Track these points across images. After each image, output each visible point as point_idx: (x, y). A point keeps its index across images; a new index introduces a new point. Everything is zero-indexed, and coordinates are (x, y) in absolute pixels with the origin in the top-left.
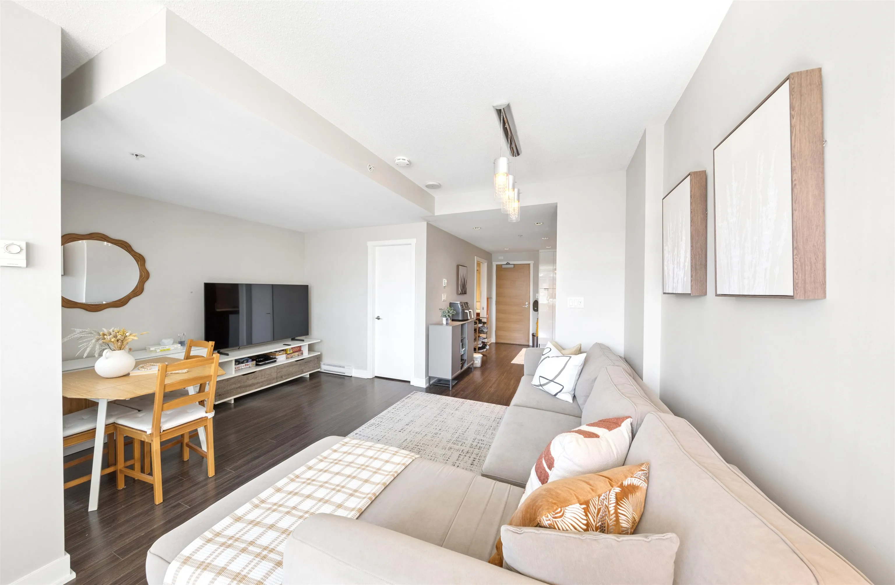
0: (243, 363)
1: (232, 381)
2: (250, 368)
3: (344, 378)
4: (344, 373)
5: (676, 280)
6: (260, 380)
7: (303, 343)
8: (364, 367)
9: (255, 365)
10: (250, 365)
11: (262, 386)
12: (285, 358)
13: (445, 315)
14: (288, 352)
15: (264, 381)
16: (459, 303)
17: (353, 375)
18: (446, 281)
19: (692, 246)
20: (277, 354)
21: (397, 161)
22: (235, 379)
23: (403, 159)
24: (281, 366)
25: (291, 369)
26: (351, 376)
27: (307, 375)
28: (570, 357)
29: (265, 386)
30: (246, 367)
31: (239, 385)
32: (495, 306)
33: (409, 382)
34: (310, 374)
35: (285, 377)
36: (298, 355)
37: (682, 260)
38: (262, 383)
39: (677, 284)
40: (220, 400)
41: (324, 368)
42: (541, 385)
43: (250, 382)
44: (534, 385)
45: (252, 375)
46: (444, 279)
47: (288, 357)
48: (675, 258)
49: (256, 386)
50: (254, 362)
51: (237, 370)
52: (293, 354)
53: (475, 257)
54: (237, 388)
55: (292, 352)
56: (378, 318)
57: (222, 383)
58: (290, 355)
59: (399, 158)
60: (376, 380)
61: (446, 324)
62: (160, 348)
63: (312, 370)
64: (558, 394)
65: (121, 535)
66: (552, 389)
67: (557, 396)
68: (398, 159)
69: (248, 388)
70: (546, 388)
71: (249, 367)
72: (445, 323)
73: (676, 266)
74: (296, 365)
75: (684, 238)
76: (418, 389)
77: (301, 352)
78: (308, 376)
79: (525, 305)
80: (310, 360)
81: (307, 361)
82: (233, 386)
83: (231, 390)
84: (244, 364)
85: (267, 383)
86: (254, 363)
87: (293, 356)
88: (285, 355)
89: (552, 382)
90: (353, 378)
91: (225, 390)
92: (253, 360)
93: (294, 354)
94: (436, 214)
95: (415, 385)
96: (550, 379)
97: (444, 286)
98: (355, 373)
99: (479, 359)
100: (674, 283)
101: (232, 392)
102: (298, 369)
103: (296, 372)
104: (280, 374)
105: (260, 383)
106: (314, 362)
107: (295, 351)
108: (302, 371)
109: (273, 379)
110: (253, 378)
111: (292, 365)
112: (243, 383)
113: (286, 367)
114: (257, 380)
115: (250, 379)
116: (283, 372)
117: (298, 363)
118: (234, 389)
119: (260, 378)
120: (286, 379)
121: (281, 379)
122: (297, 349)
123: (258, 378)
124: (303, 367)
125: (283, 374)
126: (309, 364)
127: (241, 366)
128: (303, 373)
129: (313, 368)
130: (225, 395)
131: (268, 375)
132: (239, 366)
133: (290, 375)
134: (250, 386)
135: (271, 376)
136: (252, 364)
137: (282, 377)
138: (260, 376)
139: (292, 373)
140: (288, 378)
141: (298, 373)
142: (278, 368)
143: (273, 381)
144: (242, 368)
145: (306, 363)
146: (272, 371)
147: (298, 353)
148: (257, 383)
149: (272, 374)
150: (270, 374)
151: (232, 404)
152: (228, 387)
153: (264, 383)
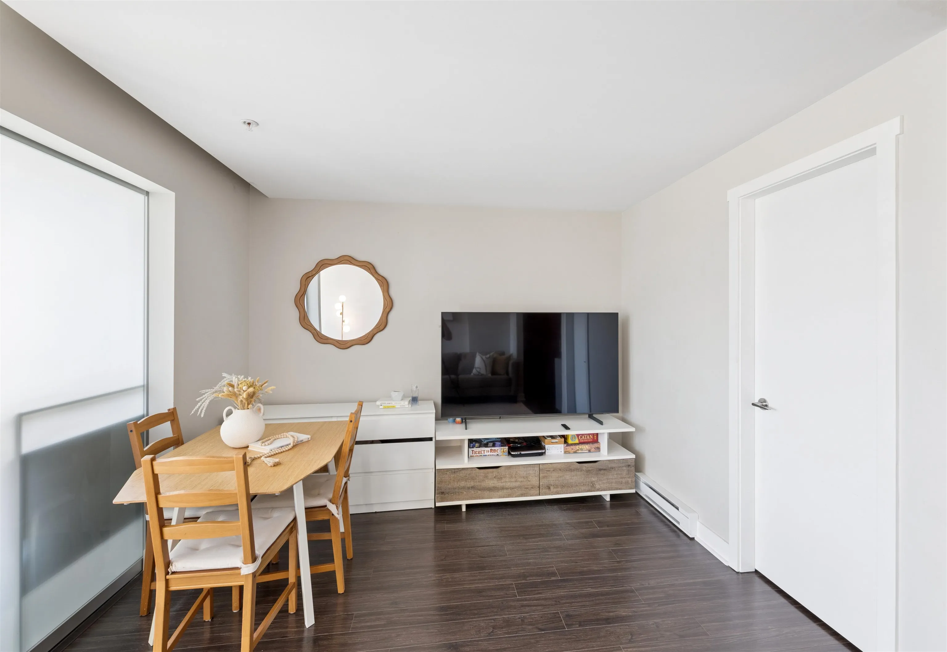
0: (486, 445)
1: (462, 474)
2: (498, 457)
4: (678, 523)
6: (508, 485)
7: (603, 428)
9: (506, 454)
10: (499, 453)
11: (509, 496)
12: (563, 452)
14: (570, 441)
15: (515, 488)
17: (697, 538)
20: (547, 441)
22: (466, 472)
24: (547, 466)
25: (568, 477)
26: (693, 539)
27: (606, 495)
29: (516, 497)
30: (492, 454)
31: (472, 484)
34: (613, 496)
35: (555, 490)
36: (590, 451)
38: (512, 491)
40: (442, 501)
43: (491, 483)
45: (493, 472)
47: (567, 450)
49: (500, 493)
50: (506, 448)
51: (478, 456)
52: (577, 447)
54: (469, 488)
55: (577, 441)
56: (763, 405)
57: (446, 474)
58: (572, 447)
62: (385, 403)
63: (617, 489)
69: (486, 493)
71: (498, 455)
74: (577, 470)
77: (596, 445)
78: (609, 498)
80: (609, 466)
81: (604, 468)
82: (463, 484)
83: (459, 488)
84: (489, 449)
85: (520, 492)
86: (505, 450)
87: (578, 450)
88: (563, 445)
91: (450, 486)
92: (503, 445)
93: (581, 446)
98: (700, 533)
101: (461, 492)
102: (583, 480)
103: (577, 484)
104: (546, 481)
105: (507, 489)
106: (625, 473)
107: (585, 441)
108: (592, 484)
109: (532, 488)
110: (495, 477)
111: (571, 469)
112: (478, 482)
113: (560, 470)
114: (502, 483)
115: (490, 478)
116: (552, 478)
117: (586, 467)
118: (464, 488)
119: (507, 480)
120: (558, 493)
121: (547, 491)
122: (590, 438)
123: (504, 480)
124: (593, 477)
125: (552, 482)
126: (611, 474)
127: (484, 451)
128: (594, 491)
129: (622, 483)
130: (452, 494)
131: (522, 477)
132: (480, 450)
133: (565, 487)
134: (491, 489)
135: (528, 481)
136: (502, 450)
137: (549, 488)
138: (508, 476)
139: (570, 484)
140: (562, 494)
141: (583, 488)
142: (541, 470)
143: (532, 492)
144: (485, 454)
145: (602, 472)
146: (530, 472)
147: (589, 446)
148: (503, 488)
149: (530, 478)
150: (526, 477)
151: (463, 513)
152: (454, 482)
153: (514, 490)
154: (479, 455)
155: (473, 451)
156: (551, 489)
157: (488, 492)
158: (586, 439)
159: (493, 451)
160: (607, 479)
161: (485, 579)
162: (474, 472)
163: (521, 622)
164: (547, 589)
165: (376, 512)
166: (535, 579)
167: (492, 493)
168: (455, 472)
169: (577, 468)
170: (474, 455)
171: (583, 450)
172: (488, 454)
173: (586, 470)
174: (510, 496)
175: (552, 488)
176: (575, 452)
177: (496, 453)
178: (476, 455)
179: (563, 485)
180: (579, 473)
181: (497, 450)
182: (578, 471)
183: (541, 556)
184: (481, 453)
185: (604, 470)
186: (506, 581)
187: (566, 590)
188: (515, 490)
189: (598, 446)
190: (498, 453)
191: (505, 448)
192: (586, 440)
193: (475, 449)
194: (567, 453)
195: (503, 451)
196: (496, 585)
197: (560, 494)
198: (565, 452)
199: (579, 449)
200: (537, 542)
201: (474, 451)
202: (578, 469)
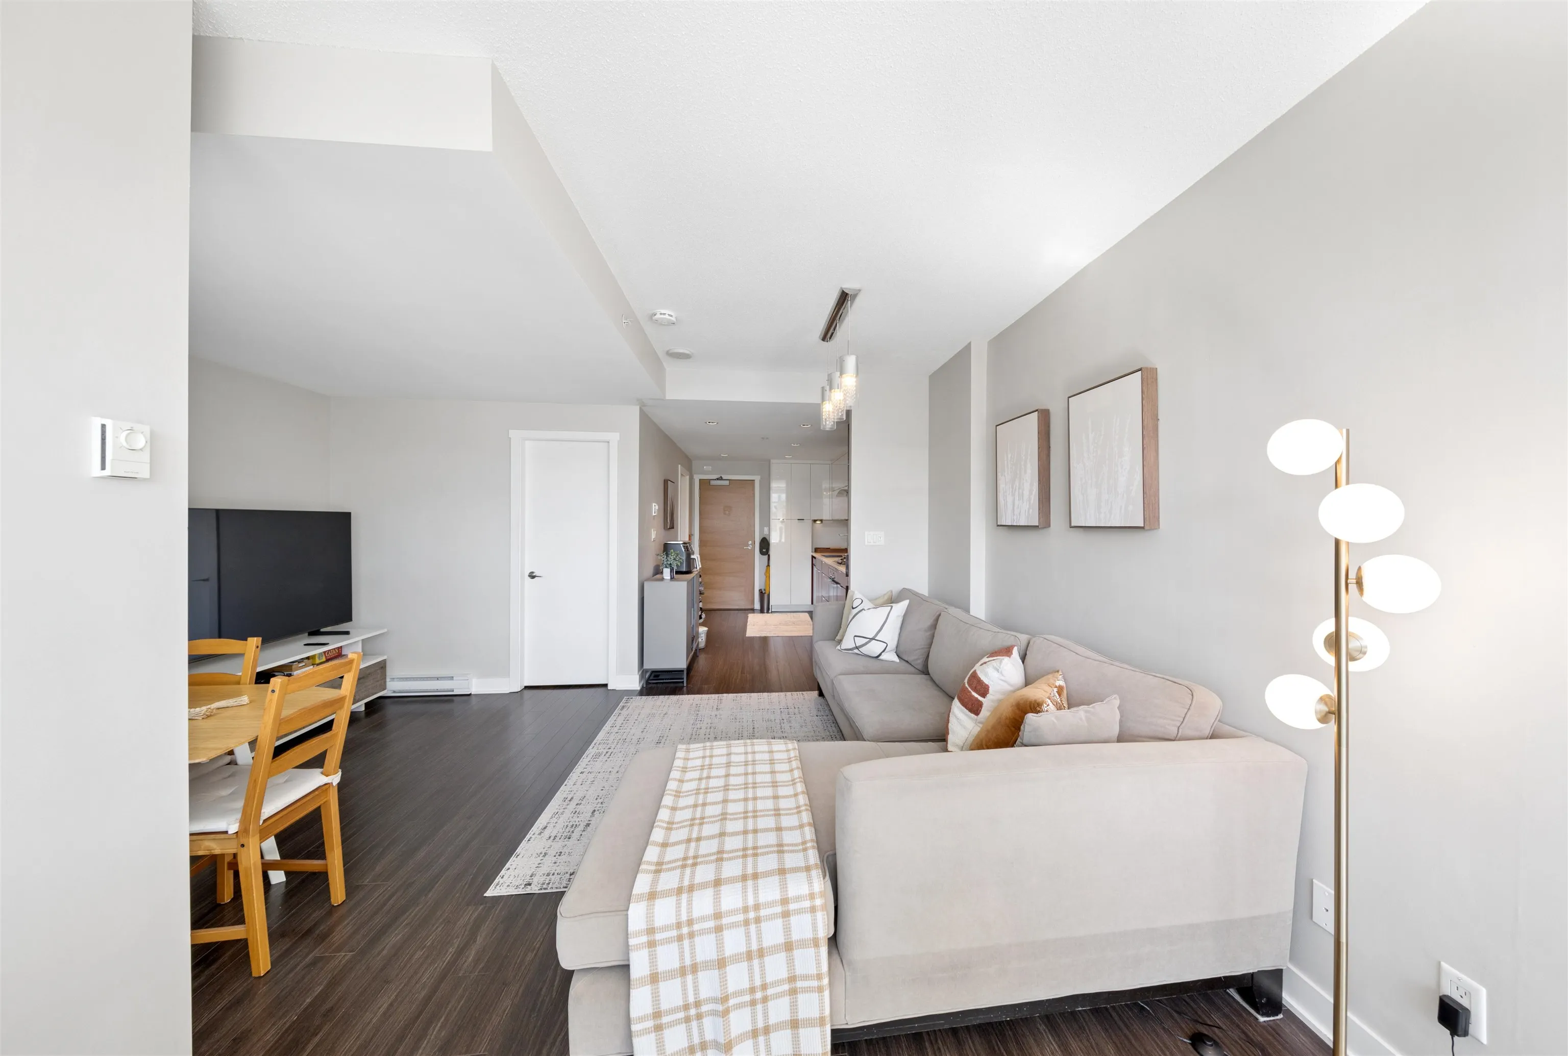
3: (452, 701)
4: (452, 691)
5: (1016, 512)
7: (349, 639)
8: (504, 671)
13: (670, 564)
14: (321, 662)
16: (682, 544)
17: (474, 690)
18: (657, 507)
19: (1039, 480)
20: (293, 667)
21: (658, 316)
23: (669, 315)
26: (469, 695)
28: (892, 607)
32: (698, 548)
33: (606, 685)
34: (366, 704)
37: (1026, 493)
39: (1018, 517)
41: (394, 687)
42: (857, 648)
44: (845, 650)
46: (654, 504)
48: (1015, 490)
53: (680, 466)
55: (324, 659)
56: (532, 576)
59: (663, 312)
60: (527, 692)
61: (671, 578)
63: (371, 696)
64: (883, 654)
65: (234, 1040)
66: (874, 648)
67: (881, 657)
68: (661, 314)
70: (863, 650)
72: (669, 578)
73: (1017, 498)
75: (1029, 471)
76: (629, 693)
78: (363, 709)
79: (748, 545)
80: (367, 673)
89: (874, 641)
90: (473, 698)
94: (667, 398)
95: (617, 689)
96: (871, 637)
97: (654, 514)
98: (477, 686)
99: (703, 635)
100: (1014, 515)
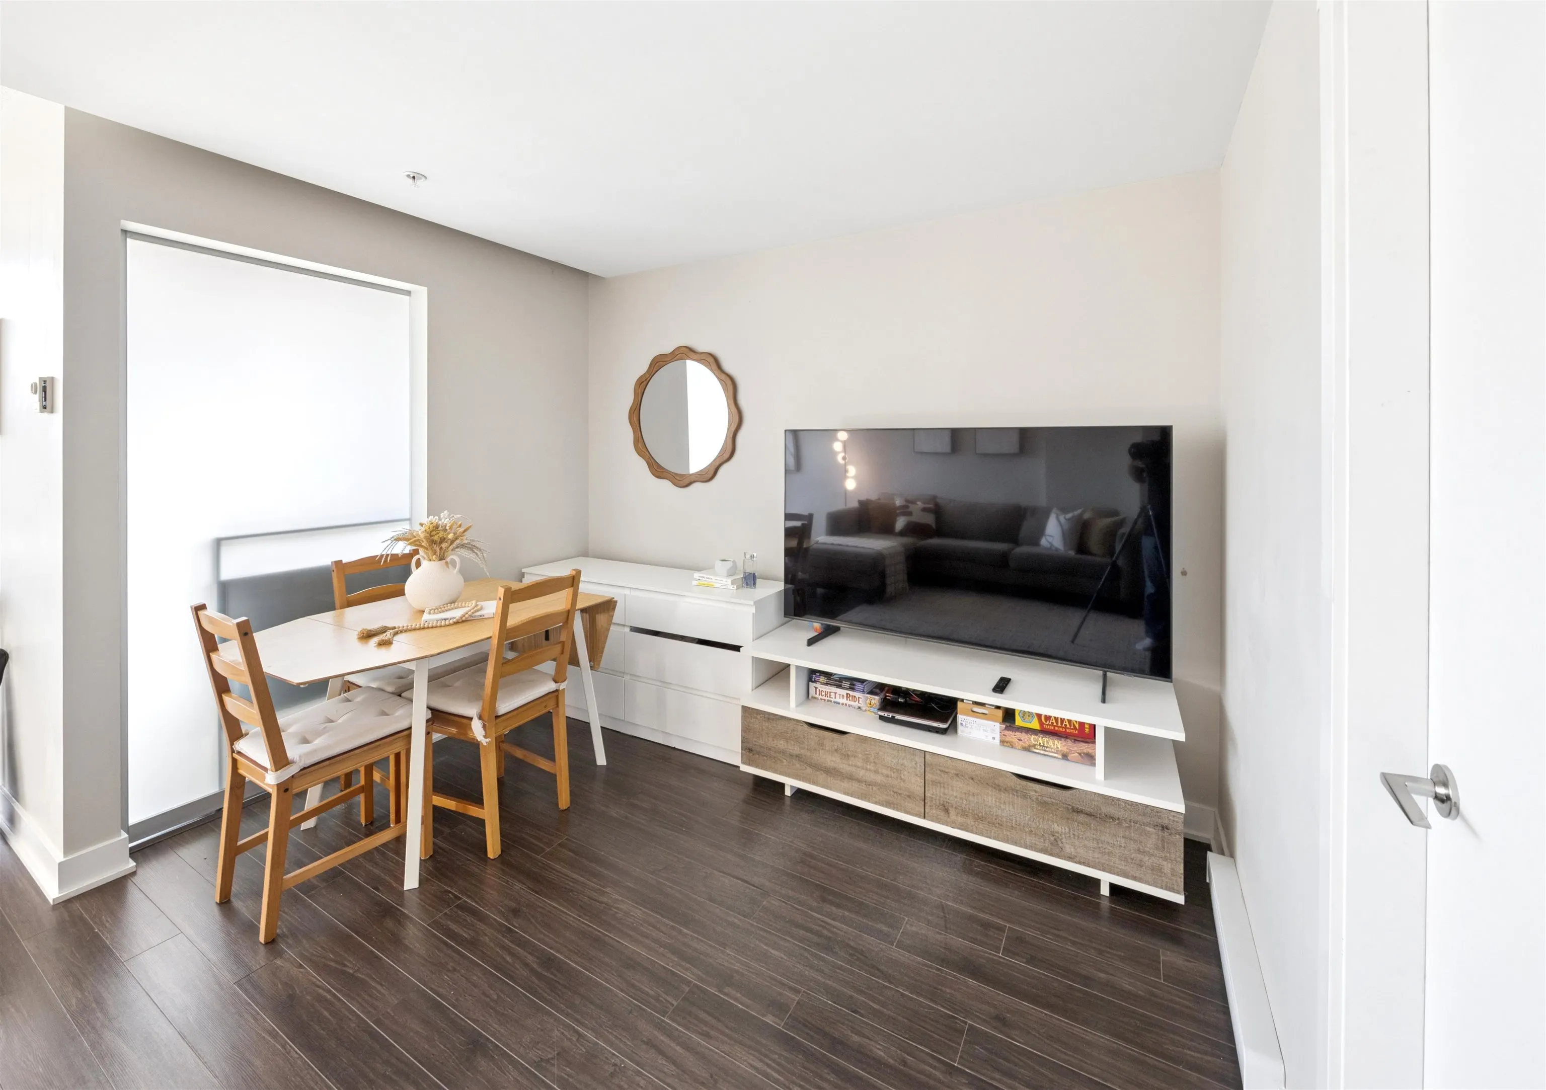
0: (839, 686)
1: (780, 726)
2: (859, 711)
6: (861, 773)
9: (875, 712)
10: (862, 704)
11: (862, 797)
12: (997, 741)
14: (1017, 722)
22: (787, 725)
24: (941, 760)
25: (990, 799)
27: (1100, 880)
29: (876, 803)
30: (849, 702)
31: (796, 750)
35: (960, 819)
36: (1065, 757)
38: (868, 789)
40: (749, 764)
43: (831, 760)
45: (833, 740)
47: (1006, 739)
49: (845, 784)
51: (825, 700)
52: (1032, 738)
54: (791, 756)
55: (1036, 727)
57: (756, 718)
58: (1019, 735)
62: (704, 578)
63: (1128, 876)
69: (822, 776)
71: (859, 708)
74: (1014, 791)
77: (1084, 747)
80: (1105, 811)
81: (1087, 809)
82: (781, 744)
83: (776, 750)
84: (844, 692)
85: (885, 798)
86: (873, 702)
87: (1034, 746)
88: (999, 725)
91: (761, 742)
92: (873, 693)
93: (1042, 740)
101: (779, 760)
102: (1029, 820)
103: (1014, 825)
104: (940, 792)
105: (859, 781)
106: (1150, 843)
107: (1056, 728)
108: (1052, 839)
109: (909, 796)
110: (836, 750)
111: (999, 786)
112: (808, 749)
113: (972, 779)
114: (849, 765)
115: (827, 749)
116: (952, 790)
117: (1036, 792)
118: (783, 752)
119: (859, 764)
120: (966, 829)
121: (942, 814)
122: (1070, 726)
123: (852, 761)
124: (1057, 822)
125: (951, 798)
126: (1108, 831)
127: (835, 693)
128: (1059, 857)
129: (1141, 866)
130: (765, 758)
131: (888, 767)
132: (829, 691)
133: (981, 820)
134: (831, 772)
135: (901, 779)
136: (868, 701)
137: (947, 811)
138: (860, 756)
139: (996, 819)
140: (976, 833)
141: (1029, 839)
142: (928, 764)
143: (910, 805)
144: (838, 700)
145: (1081, 818)
146: (905, 762)
147: (1064, 744)
148: (851, 778)
149: (904, 775)
150: (897, 770)
151: (786, 798)
152: (769, 737)
153: (872, 789)
154: (826, 698)
155: (816, 688)
156: (951, 815)
157: (824, 775)
158: (1059, 725)
159: (851, 698)
160: (1098, 841)
161: (662, 945)
162: (800, 728)
163: (607, 1075)
164: (727, 1036)
165: (674, 748)
166: (736, 999)
167: (830, 780)
168: (769, 719)
169: (1013, 787)
170: (817, 696)
171: (1048, 749)
172: (841, 701)
173: (1037, 799)
174: (865, 798)
175: (952, 812)
176: (1027, 749)
177: (856, 704)
178: (821, 697)
179: (978, 816)
180: (1019, 801)
181: (859, 698)
182: (1018, 796)
183: (806, 954)
184: (830, 695)
185: (1089, 815)
186: (687, 969)
187: (759, 1065)
188: (874, 788)
189: (1090, 751)
190: (859, 705)
191: (874, 699)
192: (1061, 729)
193: (818, 685)
194: (1005, 744)
195: (870, 704)
196: (664, 968)
197: (972, 832)
198: (1003, 742)
199: (1036, 745)
200: (833, 919)
201: (818, 690)
202: (1017, 791)
